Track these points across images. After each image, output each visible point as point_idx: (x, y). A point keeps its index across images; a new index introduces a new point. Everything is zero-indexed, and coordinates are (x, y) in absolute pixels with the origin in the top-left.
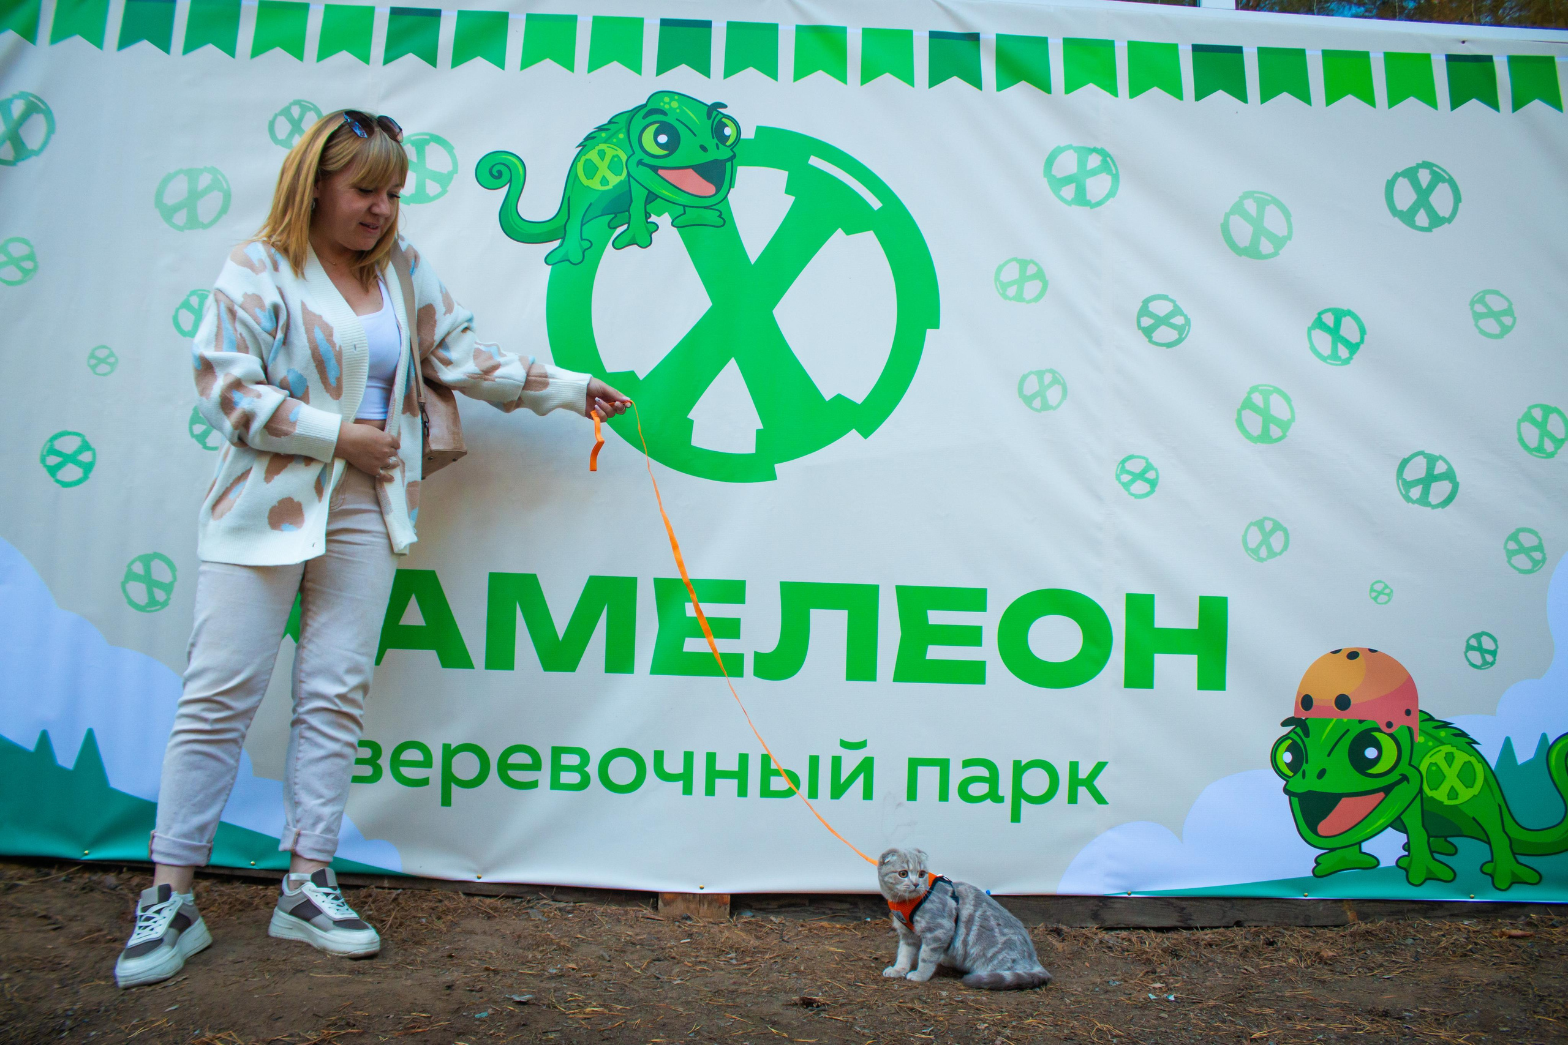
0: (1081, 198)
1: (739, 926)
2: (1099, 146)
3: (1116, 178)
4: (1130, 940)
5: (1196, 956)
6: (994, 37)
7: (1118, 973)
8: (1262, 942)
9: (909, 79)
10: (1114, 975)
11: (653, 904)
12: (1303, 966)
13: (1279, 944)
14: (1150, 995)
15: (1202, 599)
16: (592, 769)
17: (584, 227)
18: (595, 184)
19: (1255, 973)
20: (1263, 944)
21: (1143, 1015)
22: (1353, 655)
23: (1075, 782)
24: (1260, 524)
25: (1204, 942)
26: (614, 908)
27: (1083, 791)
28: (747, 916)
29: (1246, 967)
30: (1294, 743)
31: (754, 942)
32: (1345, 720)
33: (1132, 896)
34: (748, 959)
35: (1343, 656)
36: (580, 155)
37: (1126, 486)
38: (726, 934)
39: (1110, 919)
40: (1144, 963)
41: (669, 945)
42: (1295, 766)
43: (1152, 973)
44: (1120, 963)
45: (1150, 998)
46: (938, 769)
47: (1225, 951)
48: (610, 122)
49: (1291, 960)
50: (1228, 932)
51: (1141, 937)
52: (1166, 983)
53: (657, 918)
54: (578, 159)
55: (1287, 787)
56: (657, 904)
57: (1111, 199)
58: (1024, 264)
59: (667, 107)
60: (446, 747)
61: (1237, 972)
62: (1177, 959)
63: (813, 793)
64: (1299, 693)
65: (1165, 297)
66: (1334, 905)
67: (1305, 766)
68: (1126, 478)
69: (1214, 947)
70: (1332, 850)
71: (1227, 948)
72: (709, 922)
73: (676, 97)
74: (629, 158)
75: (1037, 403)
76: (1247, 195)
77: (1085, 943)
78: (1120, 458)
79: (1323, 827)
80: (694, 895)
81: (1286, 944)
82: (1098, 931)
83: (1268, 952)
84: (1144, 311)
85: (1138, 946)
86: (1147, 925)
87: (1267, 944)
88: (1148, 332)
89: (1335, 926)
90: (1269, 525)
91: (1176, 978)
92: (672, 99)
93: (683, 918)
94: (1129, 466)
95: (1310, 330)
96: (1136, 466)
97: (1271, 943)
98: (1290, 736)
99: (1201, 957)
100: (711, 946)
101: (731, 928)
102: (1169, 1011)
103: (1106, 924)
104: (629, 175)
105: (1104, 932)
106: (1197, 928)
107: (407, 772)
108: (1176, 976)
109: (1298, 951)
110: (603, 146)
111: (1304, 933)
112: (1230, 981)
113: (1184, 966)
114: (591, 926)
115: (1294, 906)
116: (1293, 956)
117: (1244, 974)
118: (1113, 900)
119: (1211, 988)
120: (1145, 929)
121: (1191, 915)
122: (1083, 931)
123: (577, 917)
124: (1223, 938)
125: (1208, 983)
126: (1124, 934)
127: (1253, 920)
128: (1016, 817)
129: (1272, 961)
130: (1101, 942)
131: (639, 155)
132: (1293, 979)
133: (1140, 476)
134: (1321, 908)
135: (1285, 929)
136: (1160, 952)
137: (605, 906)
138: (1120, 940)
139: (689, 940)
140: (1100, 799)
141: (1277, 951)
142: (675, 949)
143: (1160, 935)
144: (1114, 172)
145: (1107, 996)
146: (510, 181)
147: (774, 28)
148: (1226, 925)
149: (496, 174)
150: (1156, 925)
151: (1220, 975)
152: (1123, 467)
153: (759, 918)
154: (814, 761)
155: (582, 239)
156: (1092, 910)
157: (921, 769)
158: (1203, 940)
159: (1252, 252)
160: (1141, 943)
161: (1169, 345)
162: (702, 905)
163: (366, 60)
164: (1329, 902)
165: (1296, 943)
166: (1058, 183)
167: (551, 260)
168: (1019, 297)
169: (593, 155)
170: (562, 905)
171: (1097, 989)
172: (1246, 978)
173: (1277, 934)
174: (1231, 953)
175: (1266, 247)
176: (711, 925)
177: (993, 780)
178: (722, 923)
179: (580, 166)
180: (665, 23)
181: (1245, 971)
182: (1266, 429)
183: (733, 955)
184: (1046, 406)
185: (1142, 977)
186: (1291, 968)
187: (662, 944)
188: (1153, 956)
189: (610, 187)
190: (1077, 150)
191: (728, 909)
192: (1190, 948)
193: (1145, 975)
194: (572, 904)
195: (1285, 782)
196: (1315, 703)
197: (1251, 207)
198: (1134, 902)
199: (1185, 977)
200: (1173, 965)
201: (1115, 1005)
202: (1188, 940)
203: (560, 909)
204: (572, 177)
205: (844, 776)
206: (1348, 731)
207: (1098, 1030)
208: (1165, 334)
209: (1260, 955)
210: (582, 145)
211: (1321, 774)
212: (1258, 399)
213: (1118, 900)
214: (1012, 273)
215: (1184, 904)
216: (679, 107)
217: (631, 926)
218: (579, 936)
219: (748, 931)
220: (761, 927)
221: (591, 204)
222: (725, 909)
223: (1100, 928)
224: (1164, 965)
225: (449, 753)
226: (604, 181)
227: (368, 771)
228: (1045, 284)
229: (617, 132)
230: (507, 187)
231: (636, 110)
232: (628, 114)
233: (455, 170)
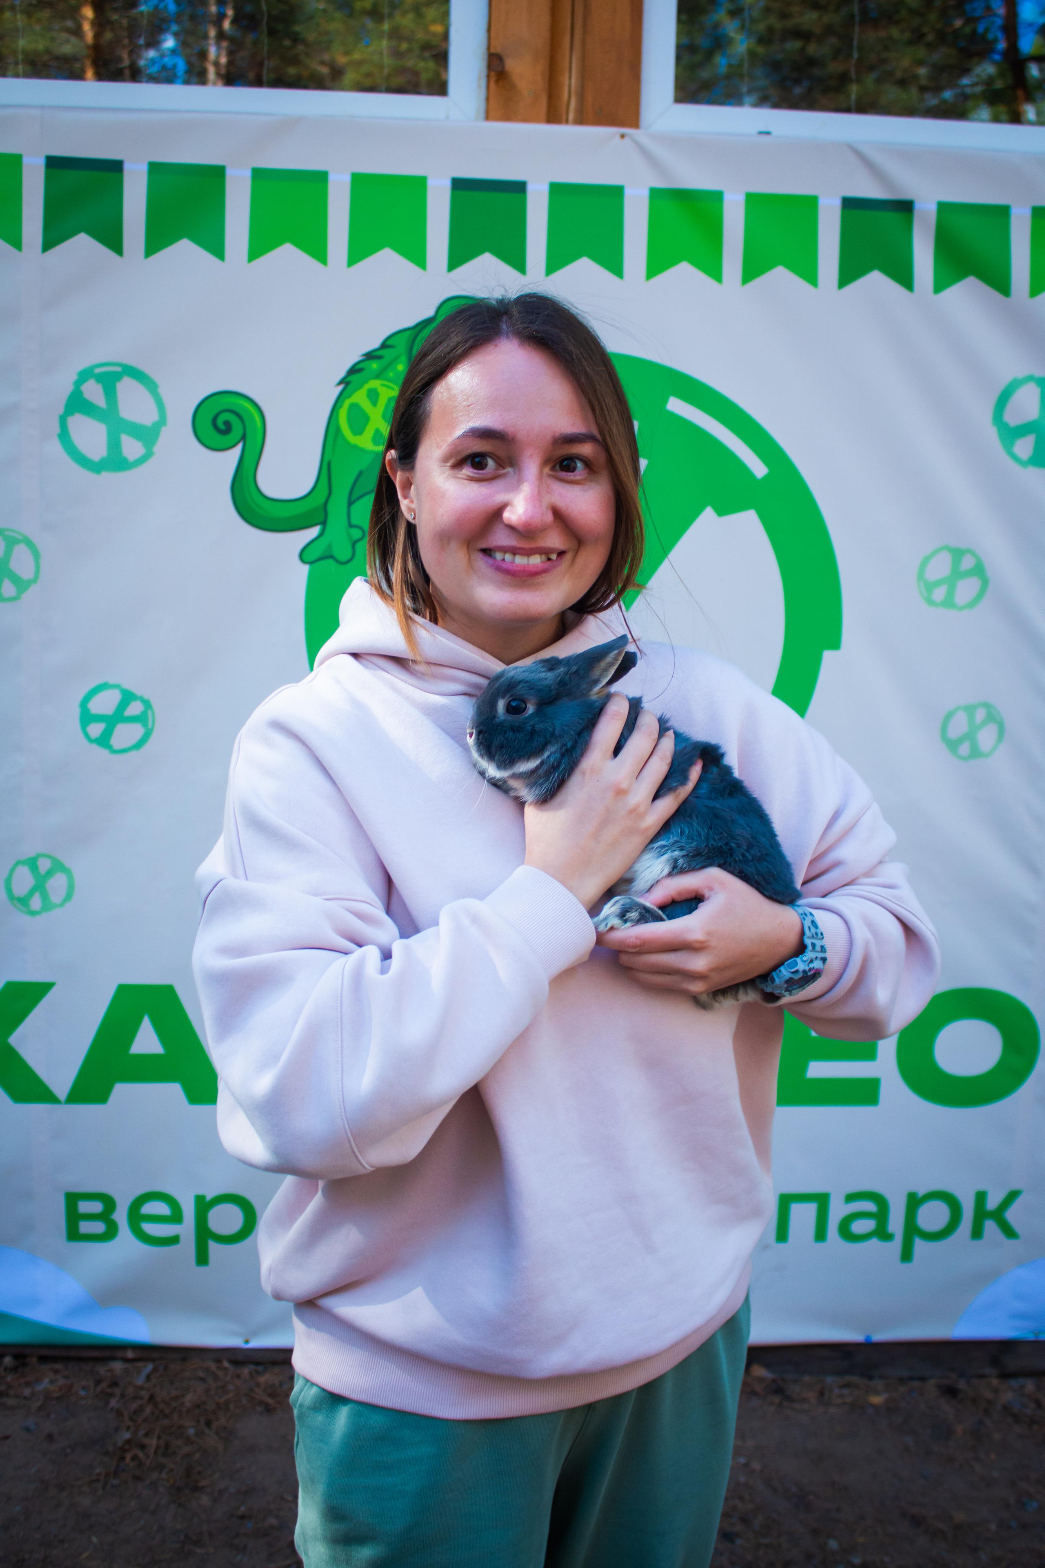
6: (933, 208)
9: (811, 277)
17: (354, 507)
18: (365, 441)
23: (981, 1214)
27: (990, 1226)
33: (1040, 1338)
36: (342, 398)
39: (1012, 1364)
46: (816, 1204)
48: (384, 346)
54: (338, 405)
58: (957, 554)
60: (200, 1200)
75: (964, 749)
103: (1007, 1370)
107: (151, 1229)
110: (374, 384)
118: (1017, 1344)
126: (1029, 1386)
128: (907, 1255)
140: (1009, 1232)
146: (244, 438)
147: (616, 193)
149: (222, 426)
155: (351, 526)
157: (794, 1205)
163: (17, 244)
167: (308, 556)
168: (949, 602)
169: (360, 397)
177: (882, 1215)
179: (343, 413)
180: (459, 185)
184: (976, 753)
198: (1042, 1345)
204: (332, 431)
210: (345, 382)
213: (1025, 1343)
214: (940, 568)
221: (360, 474)
225: (203, 1206)
226: (378, 437)
227: (99, 1227)
228: (985, 583)
229: (395, 360)
230: (240, 447)
231: (419, 328)
232: (407, 334)
233: (163, 420)
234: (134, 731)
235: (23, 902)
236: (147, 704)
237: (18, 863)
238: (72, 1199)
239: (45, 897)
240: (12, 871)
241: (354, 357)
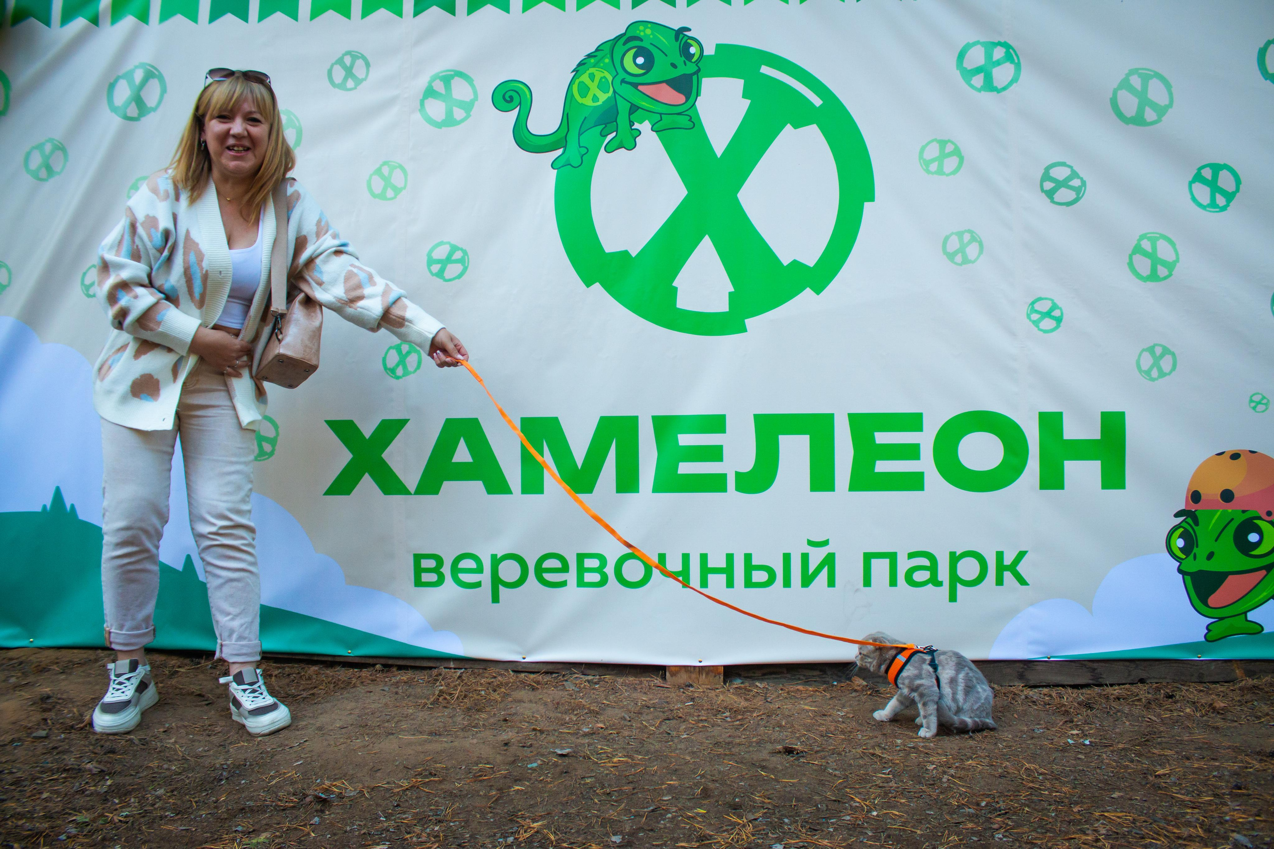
0: (989, 85)
1: (731, 691)
2: (1002, 41)
3: (1018, 66)
4: (1050, 696)
5: (1107, 708)
7: (1042, 722)
8: (1162, 696)
10: (1039, 724)
11: (662, 675)
12: (1198, 715)
13: (1177, 697)
14: (1069, 740)
15: (1103, 414)
16: (610, 570)
17: (581, 137)
18: (588, 101)
19: (1157, 721)
20: (1163, 698)
21: (1063, 756)
22: (1235, 456)
23: (1001, 568)
24: (1151, 350)
25: (1114, 696)
26: (631, 679)
27: (1007, 575)
28: (737, 682)
29: (1149, 716)
30: (1186, 530)
31: (744, 704)
32: (1230, 511)
33: (1051, 659)
34: (740, 717)
35: (1226, 457)
36: (574, 79)
37: (1036, 323)
38: (721, 697)
39: (1033, 678)
40: (1063, 714)
41: (676, 707)
42: (1186, 550)
43: (1070, 722)
44: (1042, 714)
45: (1069, 743)
46: (888, 561)
47: (1131, 703)
48: (597, 50)
49: (1188, 710)
50: (1134, 689)
51: (1060, 693)
52: (1082, 730)
53: (666, 686)
54: (572, 82)
55: (1181, 568)
56: (666, 675)
57: (1014, 85)
58: (943, 143)
59: (642, 34)
60: (494, 557)
61: (1142, 720)
62: (1091, 711)
63: (787, 583)
64: (1188, 490)
65: (1063, 164)
66: (1224, 665)
67: (1195, 550)
68: (1035, 317)
69: (1121, 700)
70: (1221, 619)
71: (1132, 701)
72: (707, 689)
73: (649, 25)
74: (613, 79)
75: (959, 258)
76: (1132, 72)
77: (1013, 699)
78: (1030, 300)
79: (1212, 600)
80: (695, 667)
81: (1183, 697)
82: (1024, 688)
83: (1168, 704)
84: (1046, 177)
85: (1057, 700)
86: (1066, 683)
87: (1167, 697)
88: (1050, 194)
89: (1226, 682)
90: (1158, 351)
91: (1090, 726)
92: (646, 28)
93: (687, 686)
94: (1037, 306)
95: (1191, 183)
96: (1044, 307)
97: (1171, 697)
98: (1182, 525)
99: (1110, 709)
100: (709, 707)
101: (724, 693)
102: (1085, 753)
103: (1031, 683)
104: (615, 92)
105: (1029, 689)
106: (1106, 685)
107: (464, 577)
108: (1090, 724)
109: (1194, 703)
110: (592, 70)
111: (1199, 688)
112: (1136, 728)
113: (1097, 716)
114: (614, 694)
115: (1189, 666)
116: (1189, 707)
117: (1148, 722)
118: (1035, 663)
119: (1120, 734)
120: (1063, 686)
121: (1101, 674)
122: (1012, 689)
123: (602, 687)
124: (1129, 693)
125: (1117, 730)
126: (1045, 690)
127: (1154, 678)
128: (953, 598)
129: (1172, 711)
130: (1026, 697)
131: (622, 75)
132: (1190, 726)
133: (1048, 314)
134: (1213, 667)
135: (1182, 685)
136: (1076, 705)
137: (624, 678)
138: (1042, 696)
139: (692, 703)
140: (1022, 581)
141: (1175, 703)
142: (681, 710)
143: (1076, 691)
144: (1016, 61)
145: (1033, 741)
146: (520, 104)
148: (1132, 682)
149: (509, 99)
150: (1072, 683)
151: (1127, 723)
152: (1033, 307)
153: (747, 684)
154: (787, 558)
155: (580, 147)
156: (1018, 672)
157: (873, 561)
158: (1112, 694)
159: (1138, 120)
160: (1060, 698)
161: (1068, 204)
162: (701, 675)
163: (400, 14)
164: (1220, 662)
165: (1192, 696)
166: (968, 74)
167: (556, 165)
168: (940, 172)
169: (585, 78)
170: (590, 678)
171: (1024, 736)
172: (1149, 725)
173: (1175, 689)
174: (1136, 705)
175: (1150, 115)
176: (709, 691)
177: (933, 568)
178: (717, 689)
179: (575, 88)
181: (1149, 720)
182: (1154, 270)
183: (728, 714)
184: (966, 261)
185: (1061, 726)
186: (1188, 717)
187: (671, 706)
188: (1071, 708)
189: (600, 103)
190: (984, 44)
191: (722, 678)
192: (1101, 701)
193: (1064, 724)
194: (598, 677)
195: (1178, 564)
196: (1203, 497)
197: (1136, 81)
198: (1053, 665)
199: (1098, 725)
200: (1087, 715)
201: (1040, 749)
202: (1100, 695)
203: (589, 681)
204: (569, 97)
205: (812, 568)
206: (1232, 519)
207: (1027, 769)
208: (1065, 194)
209: (1161, 706)
210: (576, 71)
211: (1210, 556)
212: (1146, 245)
213: (1041, 663)
214: (933, 151)
215: (1095, 665)
216: (652, 34)
217: (645, 693)
218: (605, 702)
219: (739, 695)
220: (749, 691)
221: (585, 118)
222: (720, 678)
223: (1025, 686)
224: (1079, 716)
225: (496, 561)
226: (595, 98)
227: (433, 577)
228: (962, 159)
229: (603, 58)
230: (518, 108)
231: (618, 39)
232: (611, 42)
233: (476, 97)
234: (458, 268)
235: (391, 371)
236: (465, 252)
237: (391, 348)
238: (418, 558)
239: (405, 368)
240: (387, 353)
241: (581, 57)
